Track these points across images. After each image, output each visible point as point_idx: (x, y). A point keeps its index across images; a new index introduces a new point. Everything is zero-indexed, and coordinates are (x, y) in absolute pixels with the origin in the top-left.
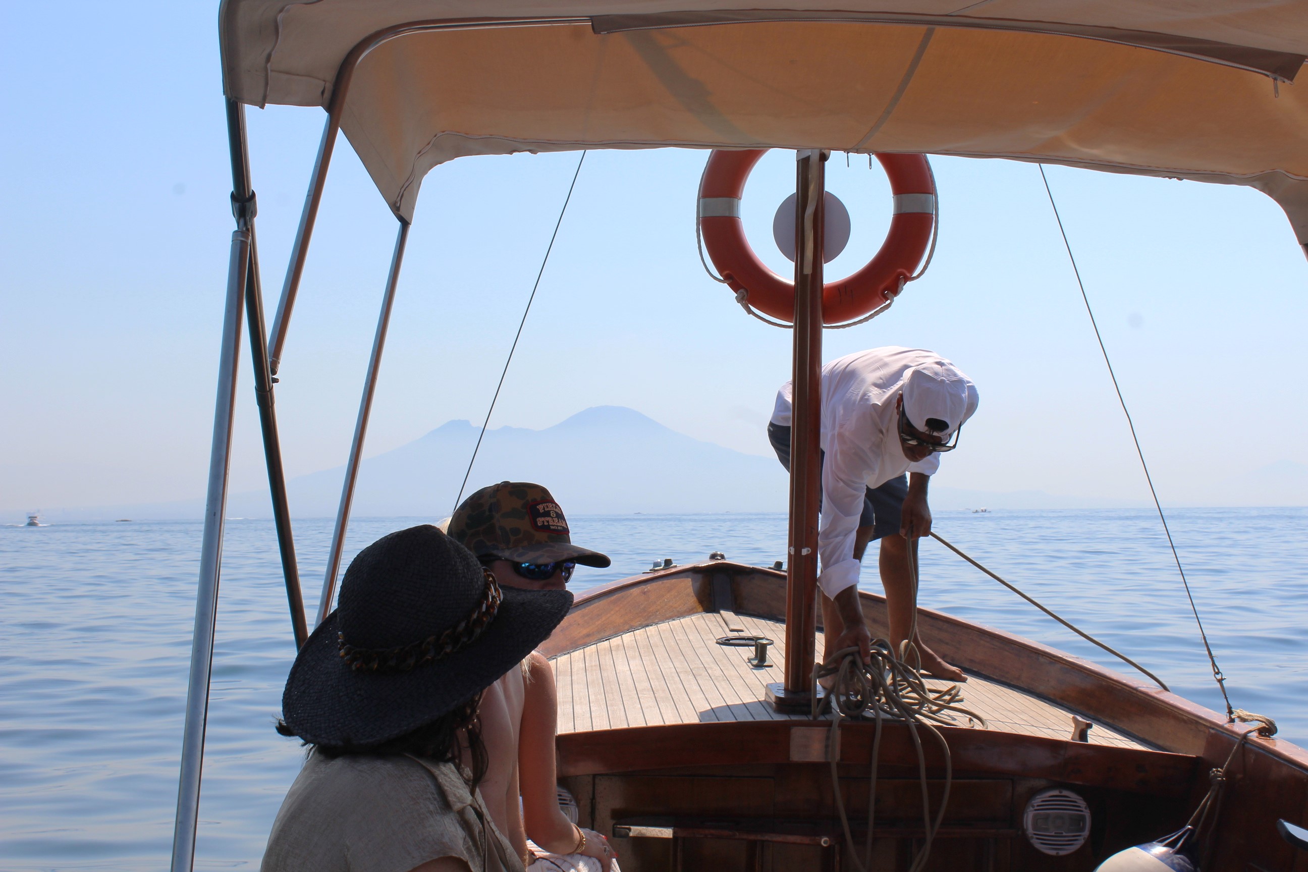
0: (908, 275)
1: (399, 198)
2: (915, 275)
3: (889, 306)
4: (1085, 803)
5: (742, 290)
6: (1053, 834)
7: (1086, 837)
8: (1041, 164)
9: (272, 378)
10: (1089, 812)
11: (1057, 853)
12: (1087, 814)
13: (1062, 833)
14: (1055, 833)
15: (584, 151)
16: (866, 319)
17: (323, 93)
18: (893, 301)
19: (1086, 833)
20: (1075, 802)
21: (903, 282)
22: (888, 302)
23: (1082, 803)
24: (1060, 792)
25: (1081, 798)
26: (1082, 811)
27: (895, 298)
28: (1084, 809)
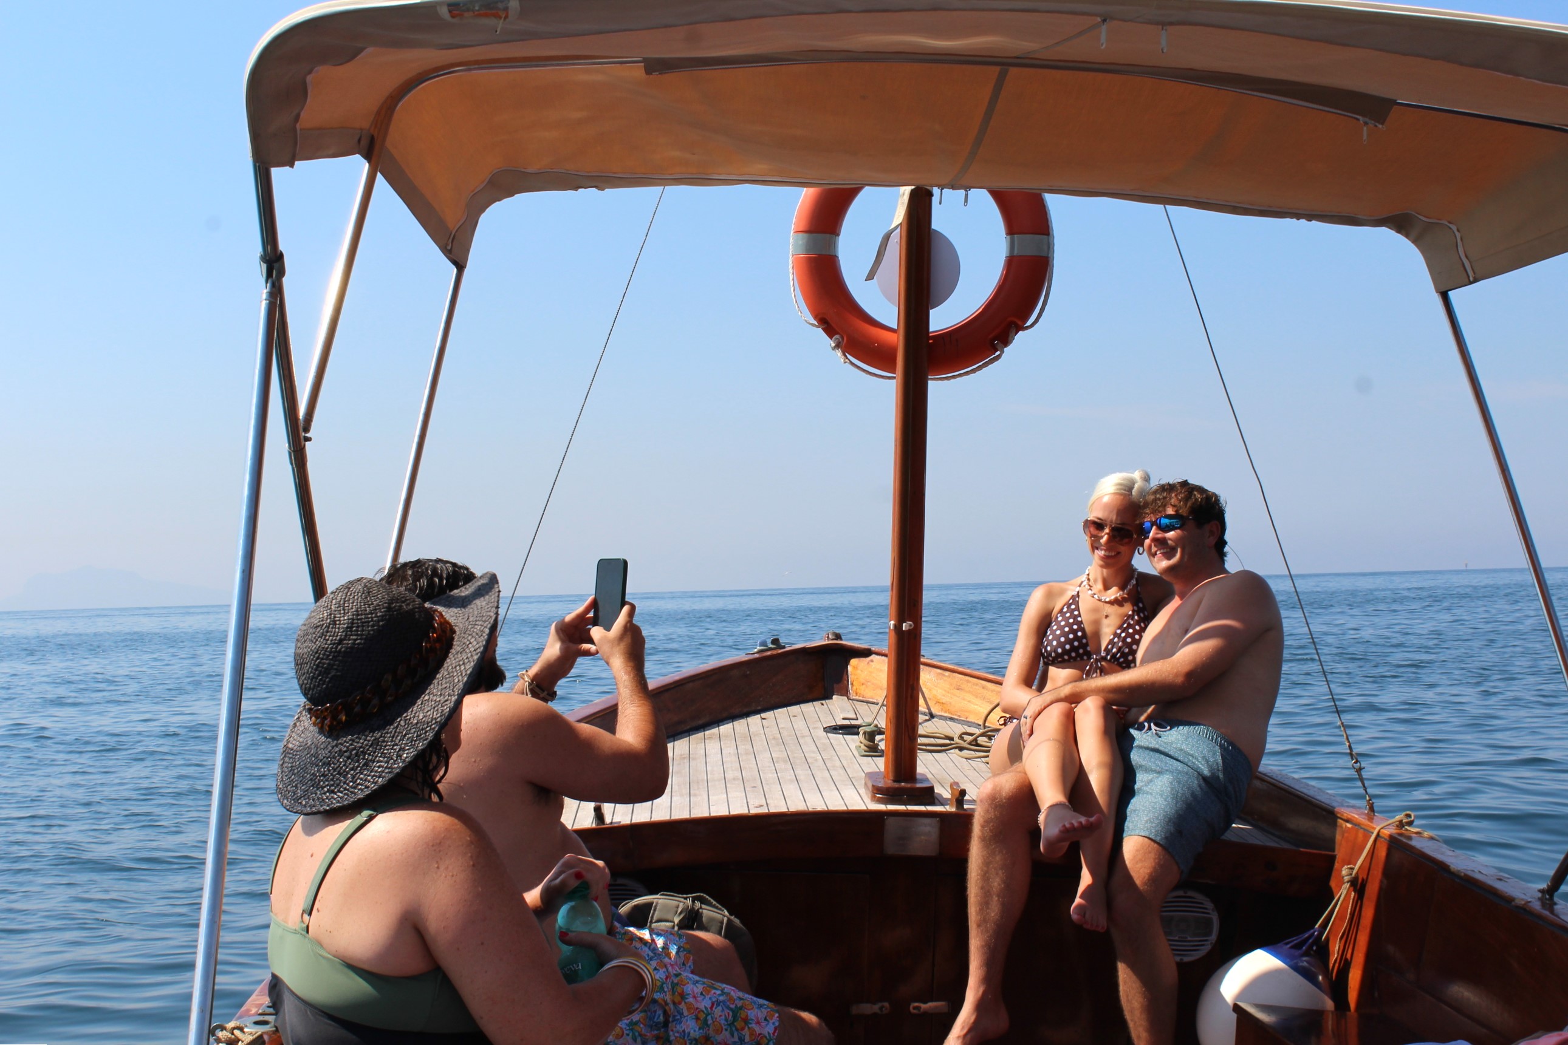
0: (1020, 323)
1: (450, 240)
2: (1029, 323)
3: (999, 357)
4: (1212, 905)
5: (837, 336)
6: (1177, 938)
7: (1214, 942)
8: (1167, 206)
9: (305, 437)
10: (1217, 914)
11: (1181, 959)
12: (1215, 918)
13: (1187, 938)
14: (1179, 937)
15: (663, 187)
16: (973, 371)
17: (359, 140)
18: (1004, 352)
19: (1214, 937)
20: (1201, 903)
21: (1014, 331)
22: (998, 353)
23: (1209, 905)
24: (1185, 893)
25: (1208, 899)
26: (1208, 913)
27: (1006, 349)
28: (1210, 912)
